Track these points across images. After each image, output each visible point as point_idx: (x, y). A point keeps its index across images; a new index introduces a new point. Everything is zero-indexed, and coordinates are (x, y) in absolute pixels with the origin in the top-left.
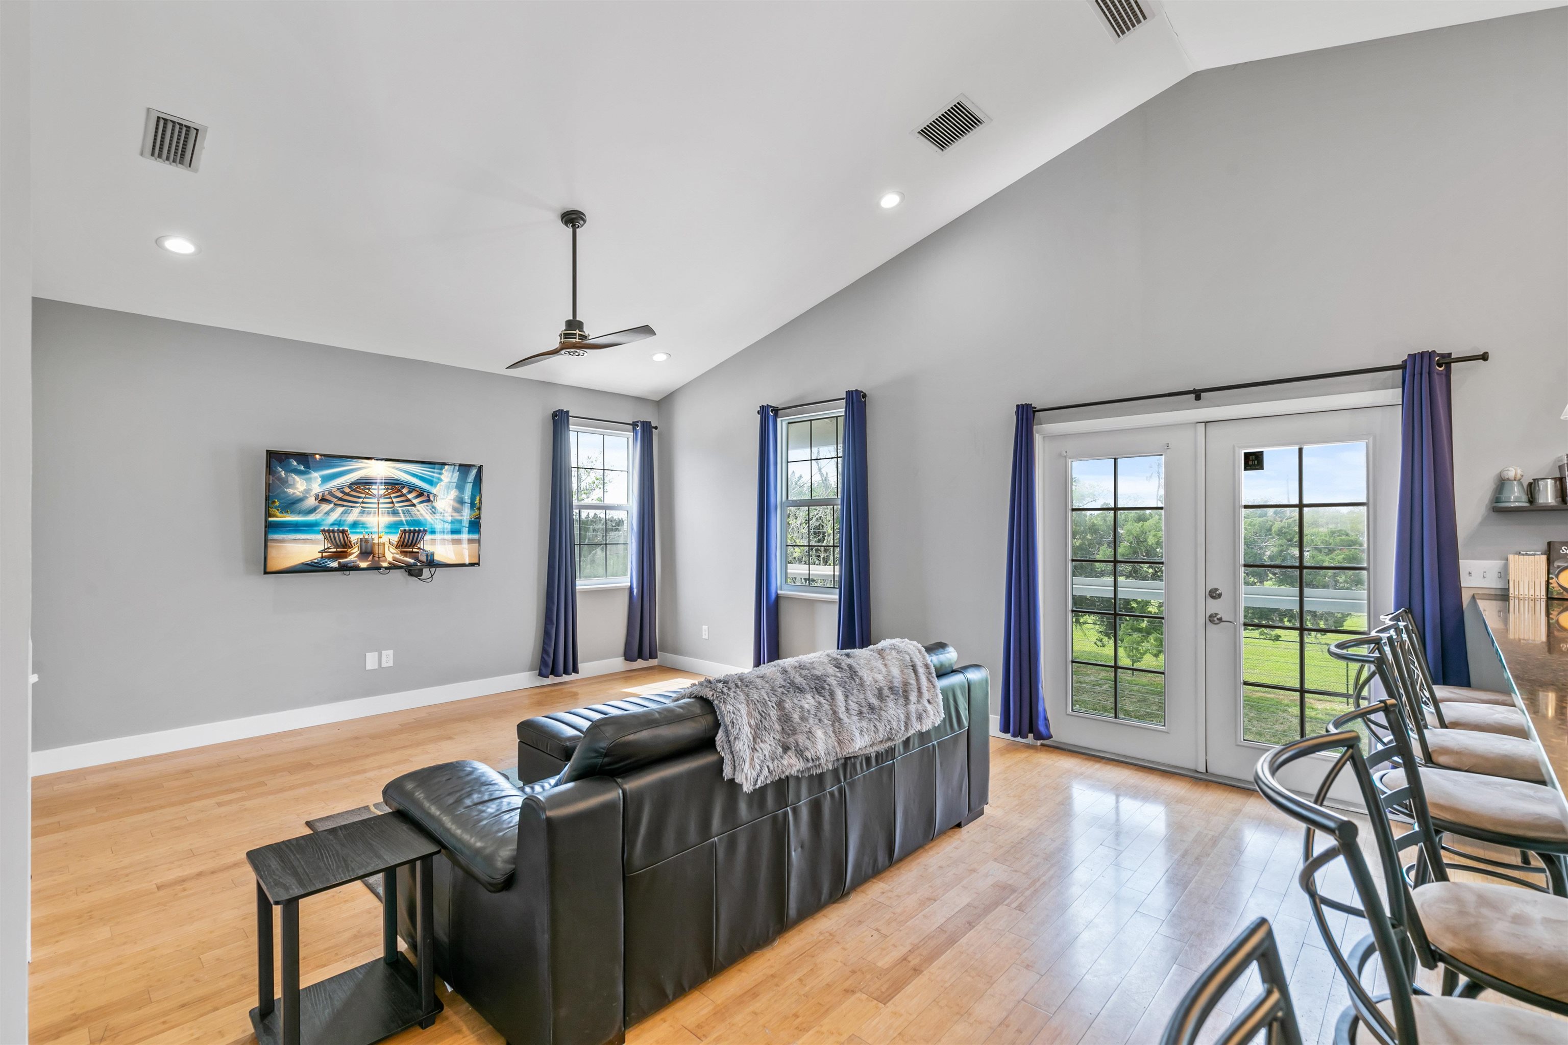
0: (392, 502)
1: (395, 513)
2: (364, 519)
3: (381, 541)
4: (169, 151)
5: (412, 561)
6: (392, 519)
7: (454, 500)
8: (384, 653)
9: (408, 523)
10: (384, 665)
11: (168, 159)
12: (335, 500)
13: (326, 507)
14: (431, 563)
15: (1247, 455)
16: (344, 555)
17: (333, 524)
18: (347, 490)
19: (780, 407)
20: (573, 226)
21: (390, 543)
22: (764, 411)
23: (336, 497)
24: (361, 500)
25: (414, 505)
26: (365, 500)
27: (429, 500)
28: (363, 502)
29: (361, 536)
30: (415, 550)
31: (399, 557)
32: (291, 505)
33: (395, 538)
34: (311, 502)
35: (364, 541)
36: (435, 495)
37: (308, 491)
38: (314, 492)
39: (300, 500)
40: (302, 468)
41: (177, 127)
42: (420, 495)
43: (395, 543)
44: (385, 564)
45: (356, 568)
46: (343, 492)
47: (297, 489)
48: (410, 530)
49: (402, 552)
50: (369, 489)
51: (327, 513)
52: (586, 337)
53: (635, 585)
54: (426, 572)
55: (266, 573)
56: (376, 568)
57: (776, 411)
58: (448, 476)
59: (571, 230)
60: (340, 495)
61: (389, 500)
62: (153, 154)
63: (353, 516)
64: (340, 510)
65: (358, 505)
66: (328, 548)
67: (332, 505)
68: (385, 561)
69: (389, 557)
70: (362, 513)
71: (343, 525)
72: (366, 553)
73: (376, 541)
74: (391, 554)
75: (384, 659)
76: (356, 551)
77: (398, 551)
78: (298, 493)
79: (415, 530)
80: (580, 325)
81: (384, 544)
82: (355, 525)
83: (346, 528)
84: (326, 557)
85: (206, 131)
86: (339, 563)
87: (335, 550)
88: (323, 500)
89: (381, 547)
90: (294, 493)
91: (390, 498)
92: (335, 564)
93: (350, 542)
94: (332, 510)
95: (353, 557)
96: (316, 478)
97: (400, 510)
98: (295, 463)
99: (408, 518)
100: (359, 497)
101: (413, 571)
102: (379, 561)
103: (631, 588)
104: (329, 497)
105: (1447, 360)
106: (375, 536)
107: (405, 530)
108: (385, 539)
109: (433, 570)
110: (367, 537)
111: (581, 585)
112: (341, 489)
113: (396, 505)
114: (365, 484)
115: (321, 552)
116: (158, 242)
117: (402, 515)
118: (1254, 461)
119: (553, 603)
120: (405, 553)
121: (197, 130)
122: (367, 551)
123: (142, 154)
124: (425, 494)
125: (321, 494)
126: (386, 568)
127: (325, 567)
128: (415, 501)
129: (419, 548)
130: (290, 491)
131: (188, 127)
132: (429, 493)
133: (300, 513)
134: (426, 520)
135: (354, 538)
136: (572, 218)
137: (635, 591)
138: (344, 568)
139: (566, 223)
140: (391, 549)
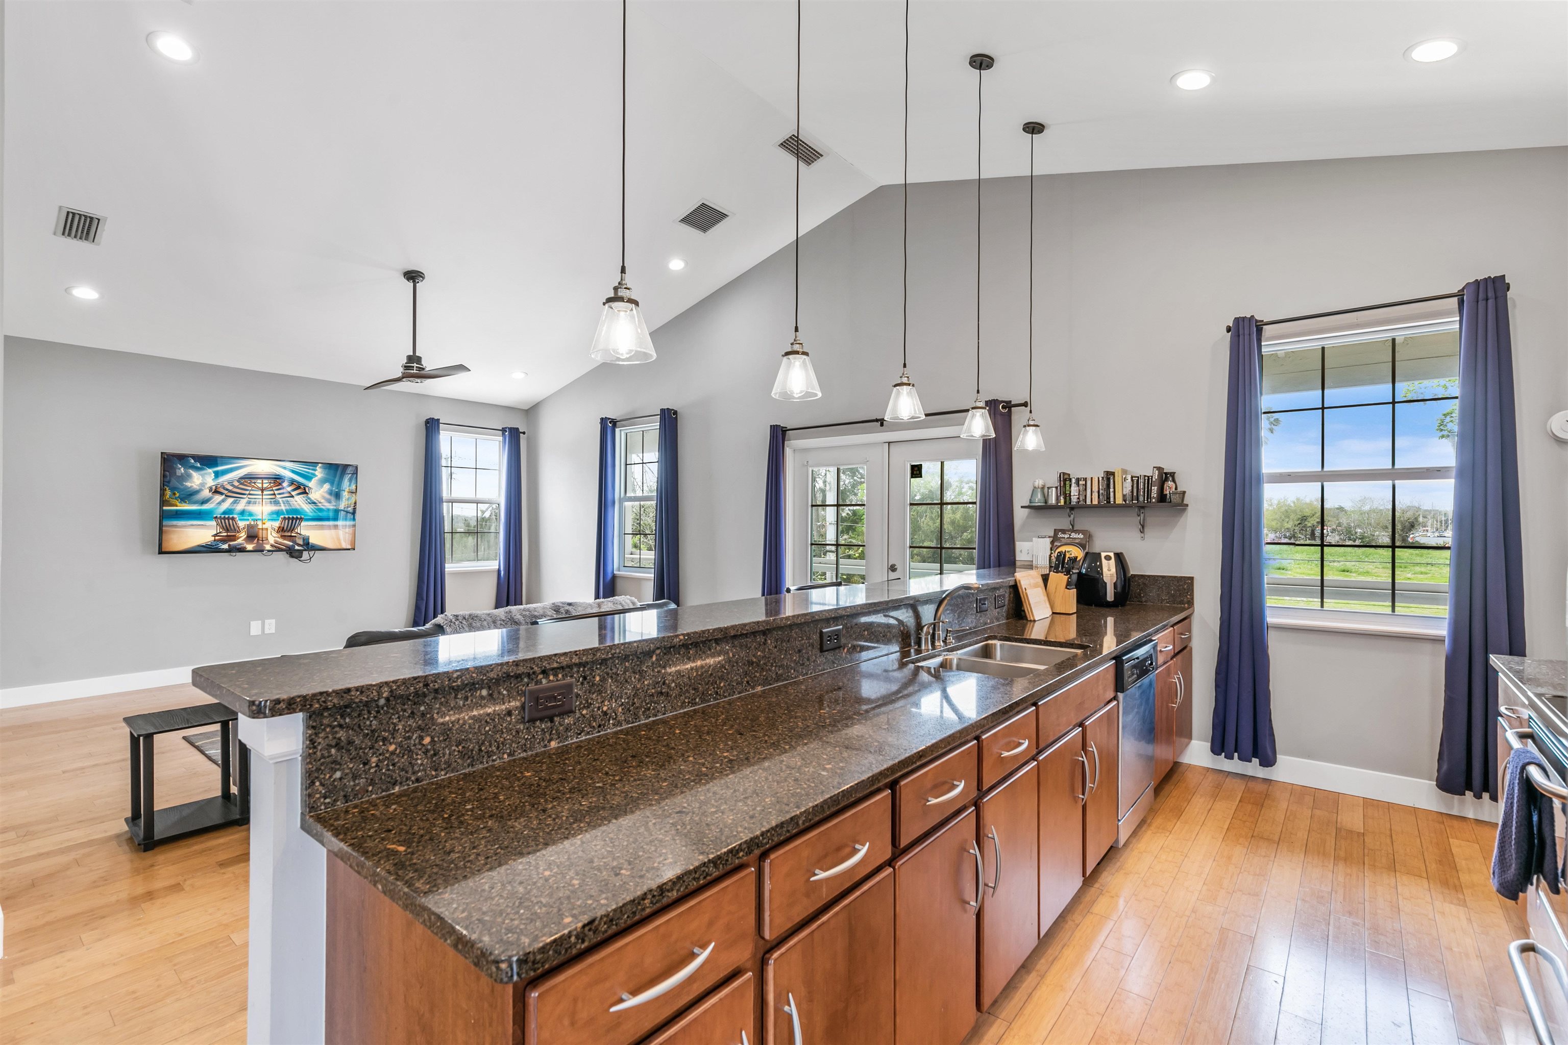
0: (274, 494)
1: (277, 503)
2: (252, 508)
3: (265, 526)
4: (77, 231)
5: (291, 544)
6: (274, 508)
7: (326, 492)
8: (267, 622)
9: (288, 512)
10: (267, 631)
11: (75, 237)
12: (226, 492)
13: (218, 498)
14: (309, 546)
15: (913, 467)
16: (234, 538)
17: (224, 513)
18: (236, 484)
19: (618, 419)
20: (414, 281)
21: (272, 528)
22: (603, 421)
23: (227, 490)
24: (248, 492)
25: (292, 497)
26: (252, 492)
27: (305, 493)
28: (250, 494)
29: (248, 523)
30: (293, 534)
31: (280, 540)
32: (189, 496)
33: (277, 524)
34: (206, 493)
35: (250, 527)
36: (310, 489)
37: (203, 484)
38: (209, 485)
39: (197, 492)
40: (199, 465)
41: (83, 218)
42: (298, 488)
43: (277, 529)
44: (268, 547)
45: (242, 550)
46: (233, 485)
47: (194, 482)
48: (289, 518)
49: (282, 536)
50: (255, 483)
51: (219, 503)
52: (423, 369)
53: (502, 569)
54: (305, 555)
55: (161, 552)
56: (259, 550)
57: (614, 423)
58: (319, 473)
59: (412, 284)
60: (230, 488)
61: (272, 492)
62: (63, 234)
63: (241, 506)
64: (230, 500)
65: (245, 496)
66: (220, 532)
67: (224, 496)
68: (268, 543)
69: (271, 540)
70: (249, 503)
71: (232, 513)
72: (251, 537)
73: (260, 527)
74: (272, 538)
75: (267, 626)
76: (243, 535)
77: (279, 535)
78: (195, 486)
79: (293, 518)
80: (418, 360)
81: (267, 529)
82: (243, 513)
83: (235, 516)
84: (218, 540)
85: (106, 220)
86: (229, 545)
87: (225, 534)
88: (216, 492)
89: (265, 532)
90: (191, 486)
91: (272, 490)
92: (226, 546)
93: (238, 527)
94: (223, 501)
95: (241, 540)
96: (210, 474)
97: (280, 500)
98: (193, 461)
99: (288, 508)
100: (246, 490)
101: (293, 553)
102: (263, 544)
103: (499, 571)
104: (221, 490)
105: (1009, 405)
106: (259, 523)
107: (285, 518)
108: (268, 525)
109: (312, 553)
110: (252, 523)
111: (449, 567)
112: (231, 483)
113: (278, 496)
114: (250, 478)
115: (215, 536)
116: (67, 290)
117: (282, 504)
118: (916, 471)
119: (424, 582)
120: (283, 537)
121: (99, 220)
122: (253, 535)
123: (55, 234)
124: (302, 487)
125: (214, 487)
126: (269, 551)
127: (217, 548)
128: (294, 493)
129: (297, 533)
130: (188, 484)
131: (91, 218)
132: (305, 486)
133: (195, 503)
134: (302, 509)
135: (242, 524)
136: (413, 276)
137: (502, 573)
138: (230, 550)
139: (408, 279)
140: (273, 534)
